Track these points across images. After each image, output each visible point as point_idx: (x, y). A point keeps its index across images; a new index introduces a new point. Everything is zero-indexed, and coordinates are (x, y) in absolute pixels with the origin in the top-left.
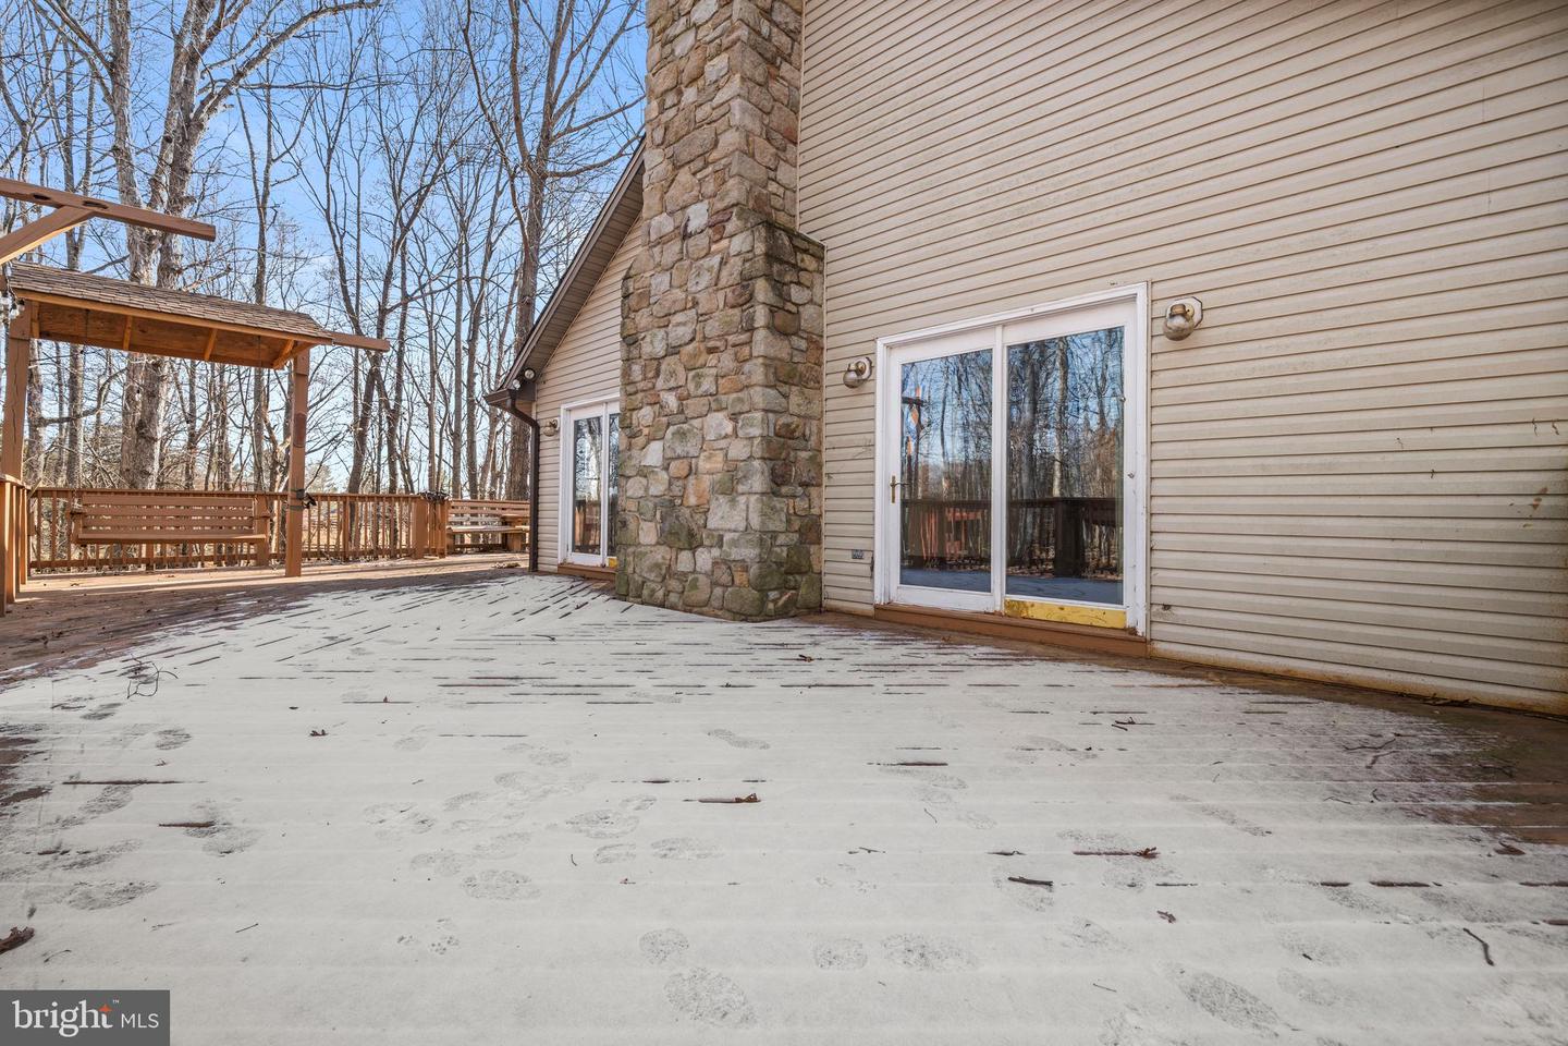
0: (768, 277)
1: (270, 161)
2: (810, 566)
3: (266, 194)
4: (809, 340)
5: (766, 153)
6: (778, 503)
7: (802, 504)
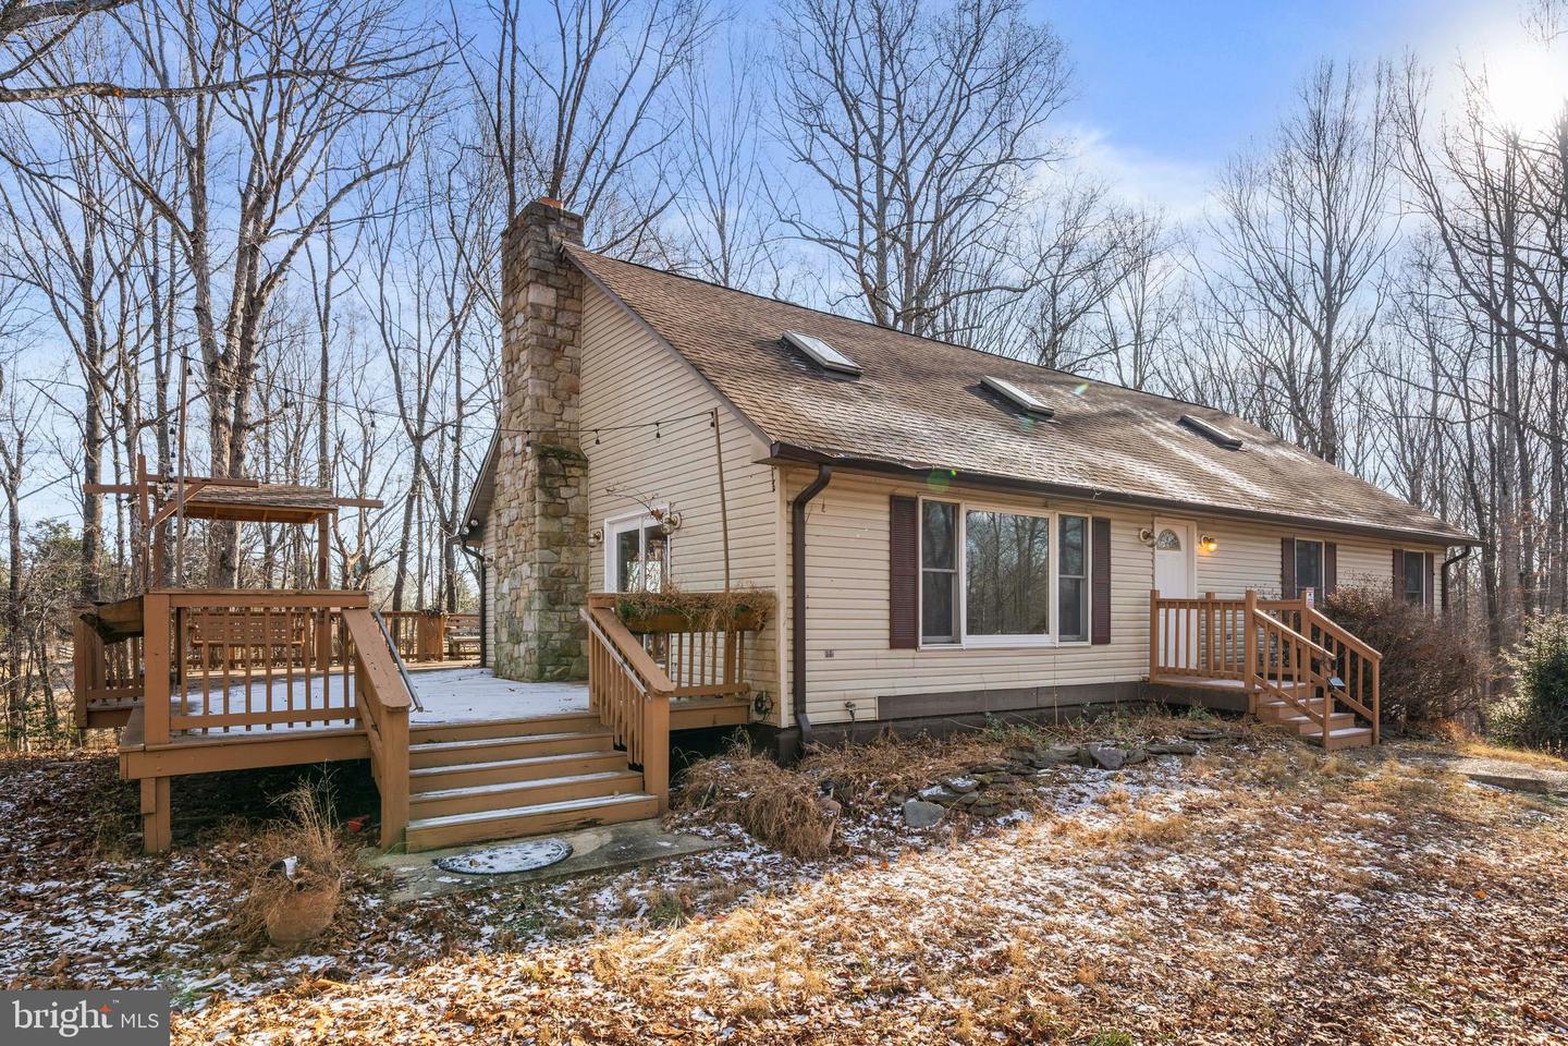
0: (541, 487)
1: (331, 275)
2: (580, 652)
3: (327, 308)
4: (577, 518)
5: (552, 406)
6: (550, 615)
7: (571, 616)
